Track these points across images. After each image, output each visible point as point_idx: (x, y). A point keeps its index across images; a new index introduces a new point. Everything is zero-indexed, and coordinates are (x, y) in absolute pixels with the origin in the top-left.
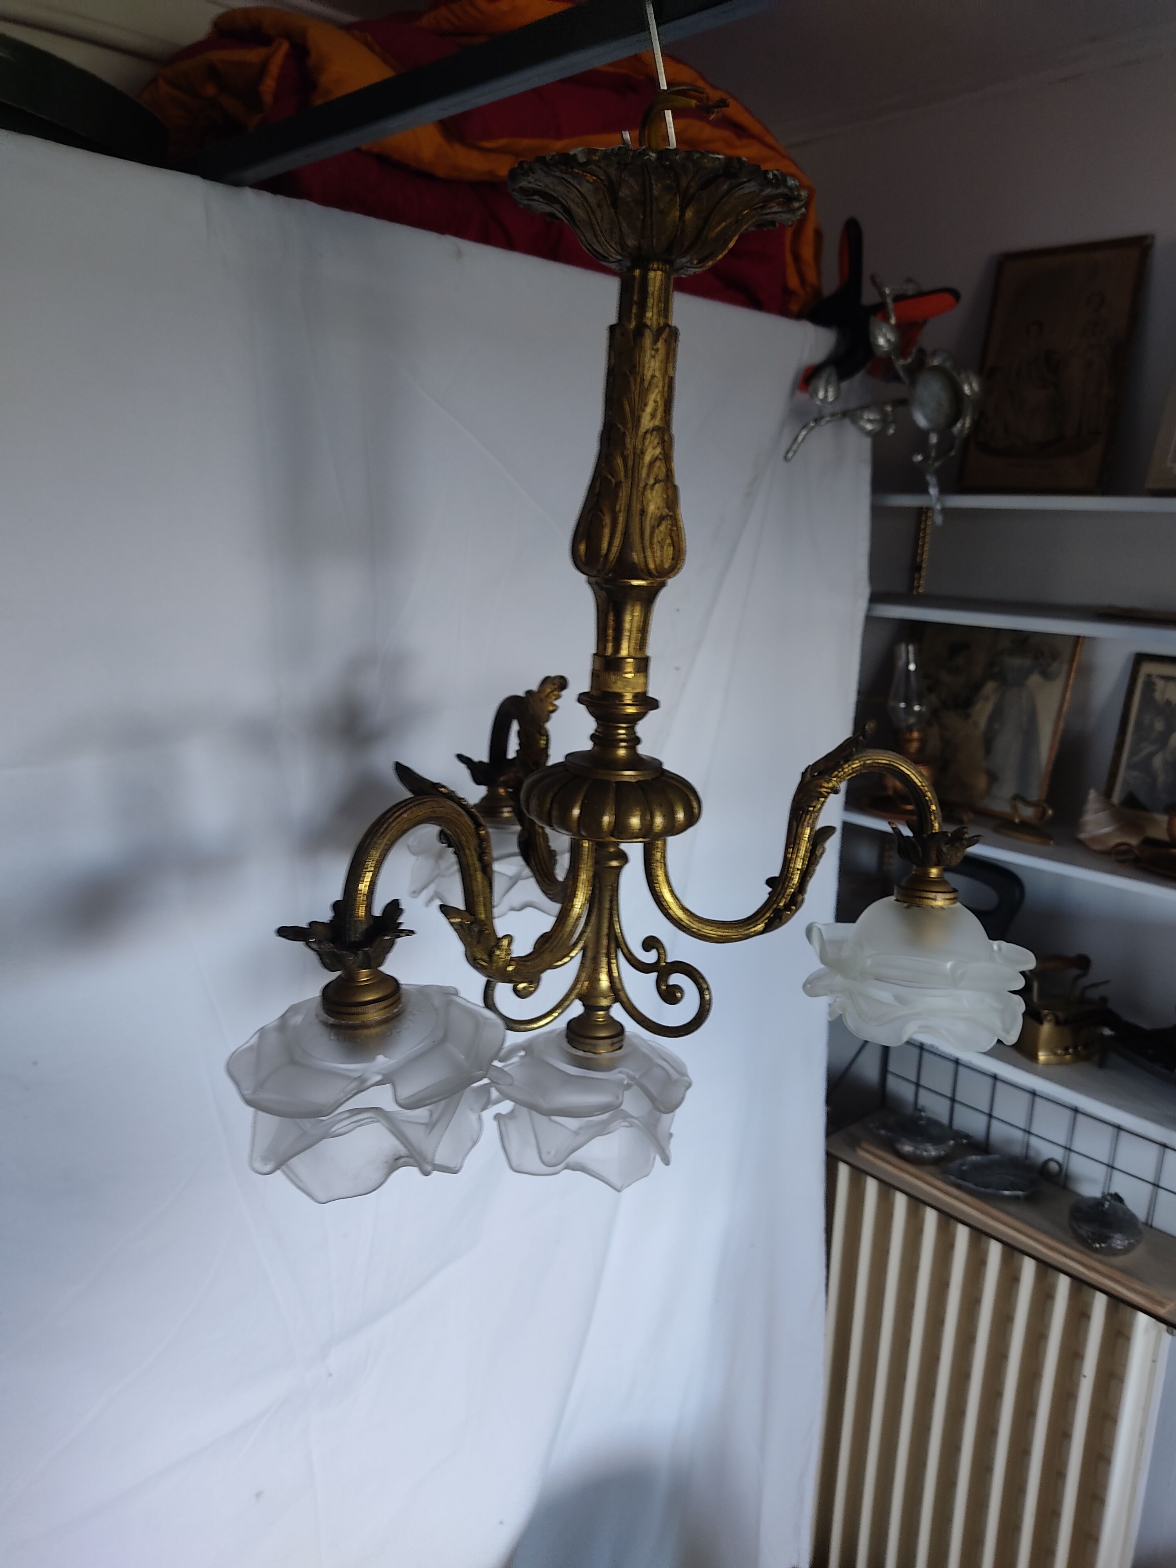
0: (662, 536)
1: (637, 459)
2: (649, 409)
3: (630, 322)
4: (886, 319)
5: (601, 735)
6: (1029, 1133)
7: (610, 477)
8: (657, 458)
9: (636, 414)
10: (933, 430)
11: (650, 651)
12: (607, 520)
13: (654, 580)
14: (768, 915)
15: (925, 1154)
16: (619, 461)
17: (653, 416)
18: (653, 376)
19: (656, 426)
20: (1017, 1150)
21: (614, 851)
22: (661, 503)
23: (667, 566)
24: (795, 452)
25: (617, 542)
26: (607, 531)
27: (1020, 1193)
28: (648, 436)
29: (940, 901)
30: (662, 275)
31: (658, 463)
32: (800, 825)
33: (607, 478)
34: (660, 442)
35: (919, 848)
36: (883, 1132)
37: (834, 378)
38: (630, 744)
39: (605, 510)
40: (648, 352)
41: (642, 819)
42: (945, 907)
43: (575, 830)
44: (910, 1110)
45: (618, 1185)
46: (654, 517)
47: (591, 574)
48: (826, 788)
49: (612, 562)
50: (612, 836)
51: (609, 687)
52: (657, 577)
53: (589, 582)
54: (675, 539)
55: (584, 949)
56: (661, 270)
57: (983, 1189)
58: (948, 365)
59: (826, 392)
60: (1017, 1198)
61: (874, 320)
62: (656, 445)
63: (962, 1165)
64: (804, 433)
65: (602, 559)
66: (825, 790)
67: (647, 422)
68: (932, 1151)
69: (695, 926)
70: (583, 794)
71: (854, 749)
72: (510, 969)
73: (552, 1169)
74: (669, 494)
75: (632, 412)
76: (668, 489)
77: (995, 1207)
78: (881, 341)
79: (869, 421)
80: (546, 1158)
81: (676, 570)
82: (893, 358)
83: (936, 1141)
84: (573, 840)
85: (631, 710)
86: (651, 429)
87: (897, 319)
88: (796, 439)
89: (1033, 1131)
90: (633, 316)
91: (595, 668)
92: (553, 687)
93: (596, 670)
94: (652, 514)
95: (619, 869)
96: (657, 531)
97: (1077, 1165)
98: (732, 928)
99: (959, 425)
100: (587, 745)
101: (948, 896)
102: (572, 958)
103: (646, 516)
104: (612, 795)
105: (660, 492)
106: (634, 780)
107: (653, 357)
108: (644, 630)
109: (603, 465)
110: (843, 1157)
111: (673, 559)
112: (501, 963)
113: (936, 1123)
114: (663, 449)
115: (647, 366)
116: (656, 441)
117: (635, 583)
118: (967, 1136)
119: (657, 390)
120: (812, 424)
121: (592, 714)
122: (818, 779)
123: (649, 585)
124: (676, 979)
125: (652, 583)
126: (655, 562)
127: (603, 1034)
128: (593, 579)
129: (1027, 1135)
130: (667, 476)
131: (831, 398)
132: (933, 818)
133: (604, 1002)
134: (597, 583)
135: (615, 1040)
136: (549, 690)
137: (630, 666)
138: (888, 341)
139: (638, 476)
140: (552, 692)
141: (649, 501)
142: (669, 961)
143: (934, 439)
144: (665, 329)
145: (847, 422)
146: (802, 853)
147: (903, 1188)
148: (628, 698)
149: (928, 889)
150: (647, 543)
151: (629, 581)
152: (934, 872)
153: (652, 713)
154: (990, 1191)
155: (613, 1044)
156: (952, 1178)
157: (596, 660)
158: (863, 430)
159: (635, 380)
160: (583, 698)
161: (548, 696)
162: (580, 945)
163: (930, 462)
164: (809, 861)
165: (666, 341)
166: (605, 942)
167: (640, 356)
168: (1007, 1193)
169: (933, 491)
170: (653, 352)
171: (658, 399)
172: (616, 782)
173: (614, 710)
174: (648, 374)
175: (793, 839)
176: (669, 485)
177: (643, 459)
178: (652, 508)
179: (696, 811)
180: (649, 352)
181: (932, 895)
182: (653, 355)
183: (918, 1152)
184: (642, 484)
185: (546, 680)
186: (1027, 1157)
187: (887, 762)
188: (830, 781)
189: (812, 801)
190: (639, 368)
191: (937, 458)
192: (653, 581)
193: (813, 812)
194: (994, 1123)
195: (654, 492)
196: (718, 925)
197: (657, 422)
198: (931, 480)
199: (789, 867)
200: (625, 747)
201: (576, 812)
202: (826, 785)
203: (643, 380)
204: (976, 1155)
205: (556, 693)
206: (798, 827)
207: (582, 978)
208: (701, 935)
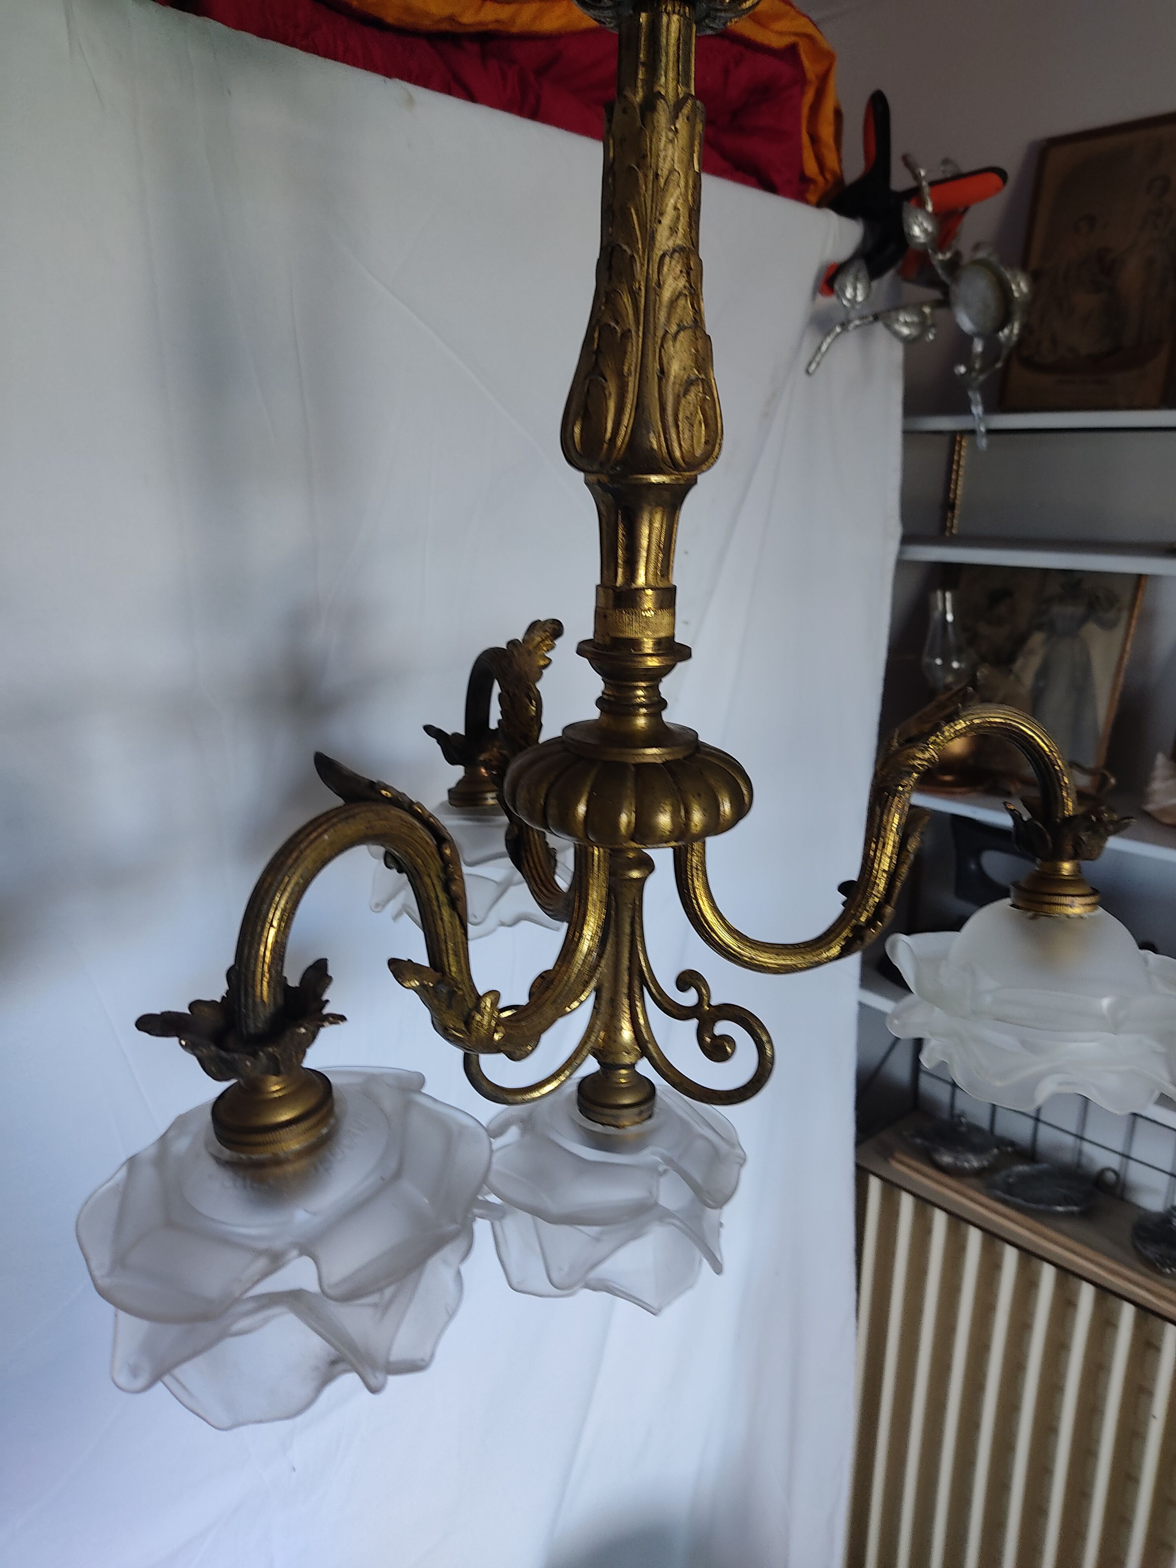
0: (692, 408)
1: (652, 296)
2: (667, 221)
3: (635, 93)
4: (922, 205)
5: (612, 699)
6: (1082, 1138)
7: (613, 324)
8: (680, 294)
9: (648, 227)
10: (979, 335)
11: (676, 578)
12: (612, 388)
13: (681, 475)
14: (844, 934)
15: (966, 1165)
16: (626, 299)
17: (673, 230)
18: (672, 171)
19: (678, 246)
20: (1068, 1157)
21: (634, 857)
22: (689, 363)
23: (698, 453)
24: (818, 364)
25: (627, 419)
26: (612, 405)
27: (1075, 1209)
28: (667, 259)
29: (1076, 907)
30: (679, 21)
31: (681, 302)
32: (886, 811)
33: (610, 325)
34: (684, 270)
35: (1048, 837)
36: (918, 1141)
37: (863, 274)
38: (651, 710)
39: (608, 374)
40: (664, 134)
41: (675, 815)
42: (1085, 916)
43: (581, 834)
44: (945, 1115)
45: (655, 1305)
46: (679, 382)
47: (590, 469)
48: (920, 759)
49: (619, 449)
50: (633, 840)
51: (622, 631)
52: (685, 471)
53: (587, 483)
54: (710, 413)
55: (598, 990)
56: (679, 14)
57: (1033, 1206)
58: (994, 259)
59: (855, 289)
60: (1071, 1214)
61: (909, 207)
62: (678, 273)
63: (1009, 1176)
64: (829, 340)
65: (605, 446)
66: (919, 762)
67: (664, 241)
68: (973, 1162)
69: (747, 953)
70: (589, 783)
71: (960, 705)
72: (497, 1037)
73: (566, 1292)
74: (699, 347)
75: (643, 226)
76: (697, 339)
77: (1047, 1226)
78: (917, 231)
79: (906, 324)
80: (555, 1276)
81: (711, 460)
82: (930, 251)
83: (977, 1150)
84: (578, 847)
85: (653, 662)
86: (671, 250)
87: (934, 206)
88: (819, 348)
89: (1087, 1136)
90: (640, 84)
91: (599, 605)
92: (544, 635)
93: (602, 608)
94: (675, 377)
95: (642, 881)
96: (683, 402)
97: (1136, 1174)
98: (795, 954)
99: (1006, 331)
100: (594, 713)
101: (1088, 900)
102: (581, 1002)
103: (667, 381)
104: (630, 784)
105: (686, 344)
106: (659, 761)
107: (672, 141)
108: (667, 548)
109: (603, 308)
110: (874, 1170)
111: (706, 442)
112: (483, 1031)
113: (977, 1129)
114: (689, 281)
115: (662, 154)
116: (679, 268)
117: (654, 479)
118: (1012, 1144)
119: (678, 191)
120: (838, 329)
121: (598, 669)
122: (910, 748)
123: (672, 483)
124: (723, 1028)
125: (678, 479)
126: (680, 445)
127: (627, 1101)
128: (593, 478)
129: (1078, 1141)
130: (695, 321)
131: (860, 298)
132: (1065, 794)
133: (627, 1059)
134: (599, 483)
135: (642, 1108)
136: (538, 639)
137: (649, 600)
138: (925, 231)
139: (654, 320)
140: (543, 641)
141: (671, 358)
142: (714, 1002)
143: (978, 346)
144: (686, 102)
145: (879, 327)
146: (889, 849)
147: (942, 1204)
148: (648, 646)
149: (1062, 892)
150: (670, 419)
151: (645, 476)
152: (1067, 867)
153: (680, 665)
154: (1042, 1207)
155: (641, 1113)
156: (999, 1193)
157: (601, 593)
158: (897, 334)
159: (646, 176)
160: (583, 649)
161: (538, 646)
162: (593, 984)
163: (974, 374)
164: (897, 860)
165: (688, 119)
166: (626, 978)
167: (651, 141)
168: (1060, 1209)
169: (977, 410)
170: (671, 135)
171: (679, 206)
172: (634, 765)
173: (629, 664)
174: (664, 169)
175: (876, 830)
176: (699, 334)
177: (659, 295)
178: (675, 368)
179: (746, 799)
180: (664, 136)
181: (1067, 900)
182: (670, 138)
183: (959, 1163)
184: (660, 333)
185: (534, 626)
186: (1079, 1165)
187: (1002, 721)
188: (926, 749)
189: (902, 779)
190: (651, 157)
191: (982, 371)
192: (679, 477)
193: (903, 792)
194: (1042, 1128)
195: (678, 344)
196: (777, 951)
197: (679, 240)
198: (976, 397)
199: (872, 868)
200: (645, 715)
201: (582, 809)
202: (920, 755)
203: (657, 176)
204: (1022, 1164)
205: (548, 642)
206: (882, 814)
207: (597, 1028)
208: (756, 965)
